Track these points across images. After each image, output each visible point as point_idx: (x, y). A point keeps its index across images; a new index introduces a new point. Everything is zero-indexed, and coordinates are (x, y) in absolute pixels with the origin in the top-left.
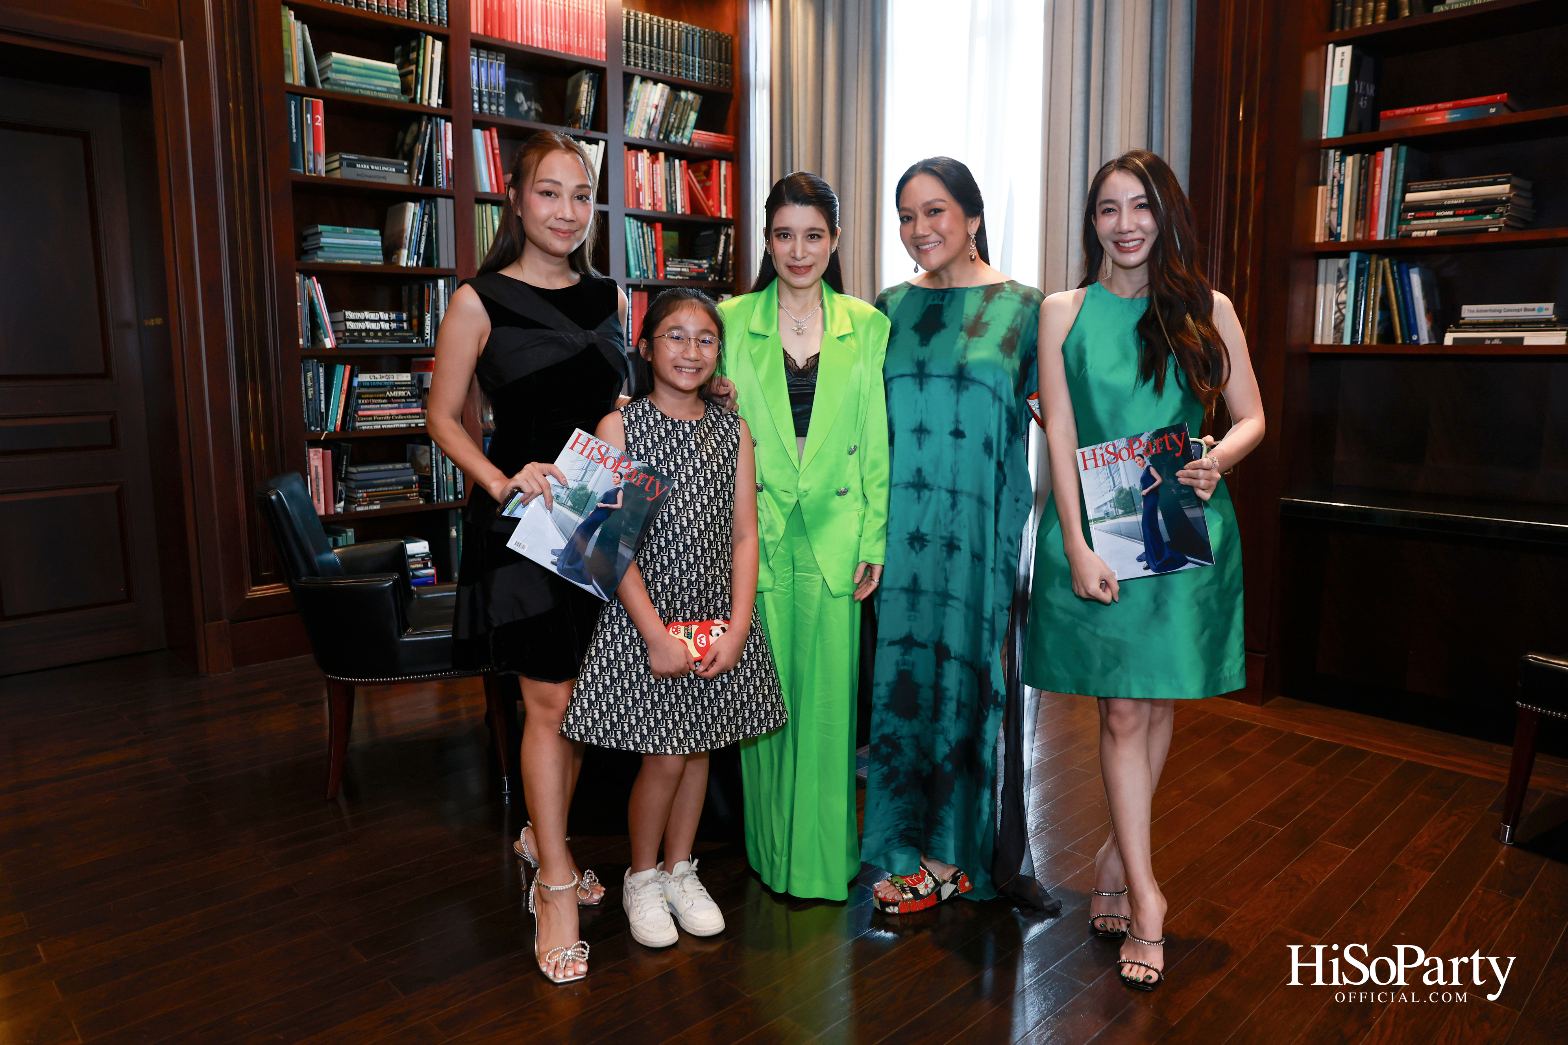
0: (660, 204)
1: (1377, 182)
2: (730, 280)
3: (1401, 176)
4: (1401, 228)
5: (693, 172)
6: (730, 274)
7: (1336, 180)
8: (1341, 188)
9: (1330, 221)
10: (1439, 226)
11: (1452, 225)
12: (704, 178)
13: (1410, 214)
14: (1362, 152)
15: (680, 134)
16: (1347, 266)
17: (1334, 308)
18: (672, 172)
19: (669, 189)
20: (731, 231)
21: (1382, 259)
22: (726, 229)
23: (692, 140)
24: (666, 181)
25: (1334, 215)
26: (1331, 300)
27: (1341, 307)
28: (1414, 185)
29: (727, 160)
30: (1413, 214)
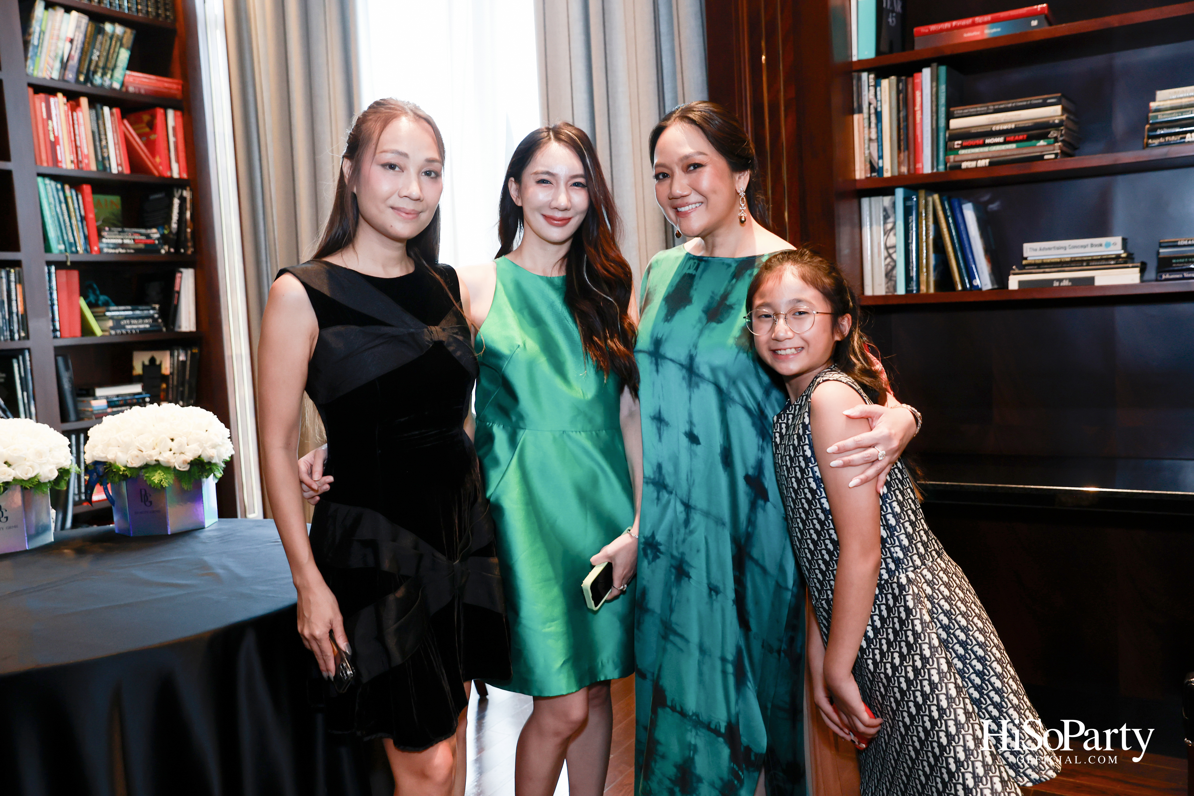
0: (86, 161)
1: (918, 108)
2: (189, 252)
3: (943, 100)
4: (949, 159)
5: (131, 124)
6: (190, 244)
7: (872, 107)
8: (879, 115)
9: (870, 154)
10: (990, 155)
11: (1004, 153)
12: (147, 130)
13: (956, 143)
14: (898, 75)
15: (109, 76)
16: (894, 204)
17: (884, 253)
18: (101, 122)
19: (98, 143)
20: (187, 194)
21: (931, 195)
22: (180, 191)
23: (126, 84)
24: (93, 133)
25: (874, 146)
26: (879, 244)
27: (891, 251)
28: (958, 110)
29: (175, 108)
30: (960, 142)
